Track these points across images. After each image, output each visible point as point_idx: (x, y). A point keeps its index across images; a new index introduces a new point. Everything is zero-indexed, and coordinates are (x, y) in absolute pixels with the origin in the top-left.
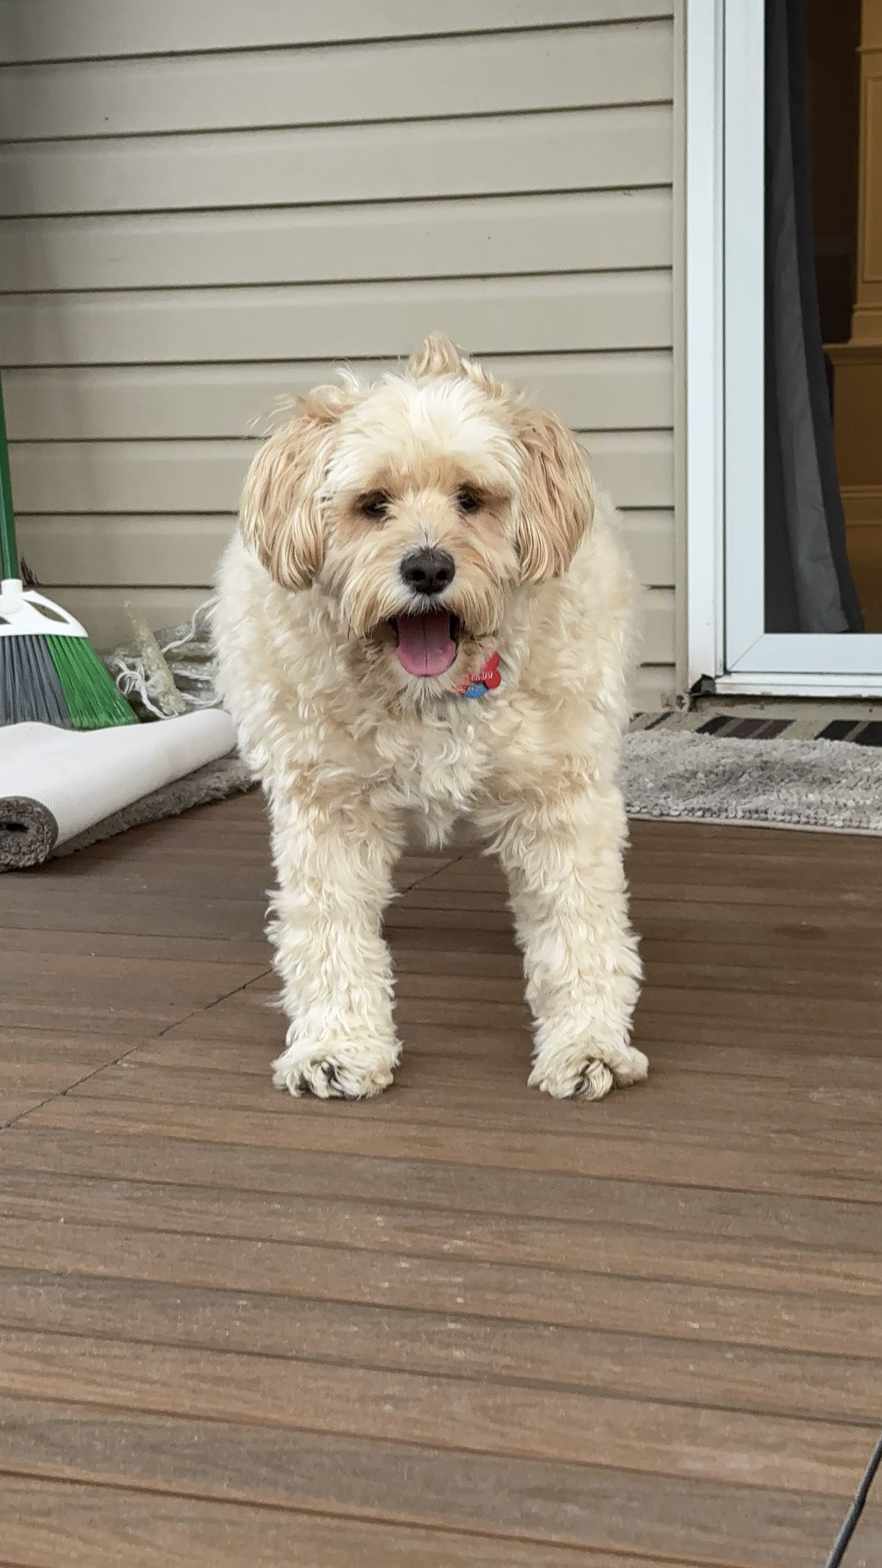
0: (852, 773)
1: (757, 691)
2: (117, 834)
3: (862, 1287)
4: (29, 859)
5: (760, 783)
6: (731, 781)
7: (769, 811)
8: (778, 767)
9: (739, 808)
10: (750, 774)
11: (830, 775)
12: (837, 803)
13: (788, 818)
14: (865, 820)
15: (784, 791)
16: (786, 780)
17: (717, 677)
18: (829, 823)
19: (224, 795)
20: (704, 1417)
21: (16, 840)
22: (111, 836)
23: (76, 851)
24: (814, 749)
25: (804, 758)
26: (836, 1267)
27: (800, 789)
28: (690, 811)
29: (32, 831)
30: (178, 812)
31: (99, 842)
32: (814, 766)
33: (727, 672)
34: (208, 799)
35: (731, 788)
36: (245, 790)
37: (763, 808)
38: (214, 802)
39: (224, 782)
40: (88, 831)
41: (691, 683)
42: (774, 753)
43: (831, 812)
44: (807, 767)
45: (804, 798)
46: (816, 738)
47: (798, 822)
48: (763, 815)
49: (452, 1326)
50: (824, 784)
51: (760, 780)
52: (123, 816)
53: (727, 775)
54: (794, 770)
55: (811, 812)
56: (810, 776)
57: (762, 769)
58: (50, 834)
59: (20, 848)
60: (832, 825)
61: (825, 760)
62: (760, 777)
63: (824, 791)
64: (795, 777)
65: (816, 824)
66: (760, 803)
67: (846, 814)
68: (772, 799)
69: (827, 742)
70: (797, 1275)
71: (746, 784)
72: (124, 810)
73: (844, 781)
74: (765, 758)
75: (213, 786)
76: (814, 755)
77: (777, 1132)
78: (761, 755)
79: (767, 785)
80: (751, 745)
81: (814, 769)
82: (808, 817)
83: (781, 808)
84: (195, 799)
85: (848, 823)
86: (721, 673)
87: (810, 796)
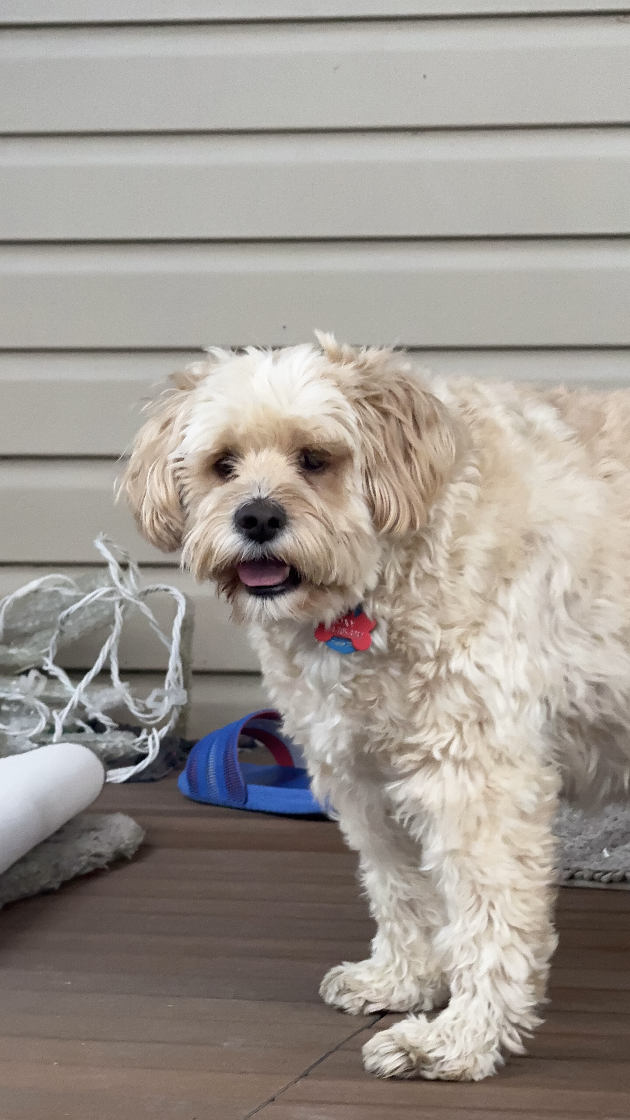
19: (108, 864)
30: (56, 886)
34: (90, 869)
36: (130, 857)
38: (96, 873)
39: (107, 846)
75: (93, 851)
84: (76, 869)
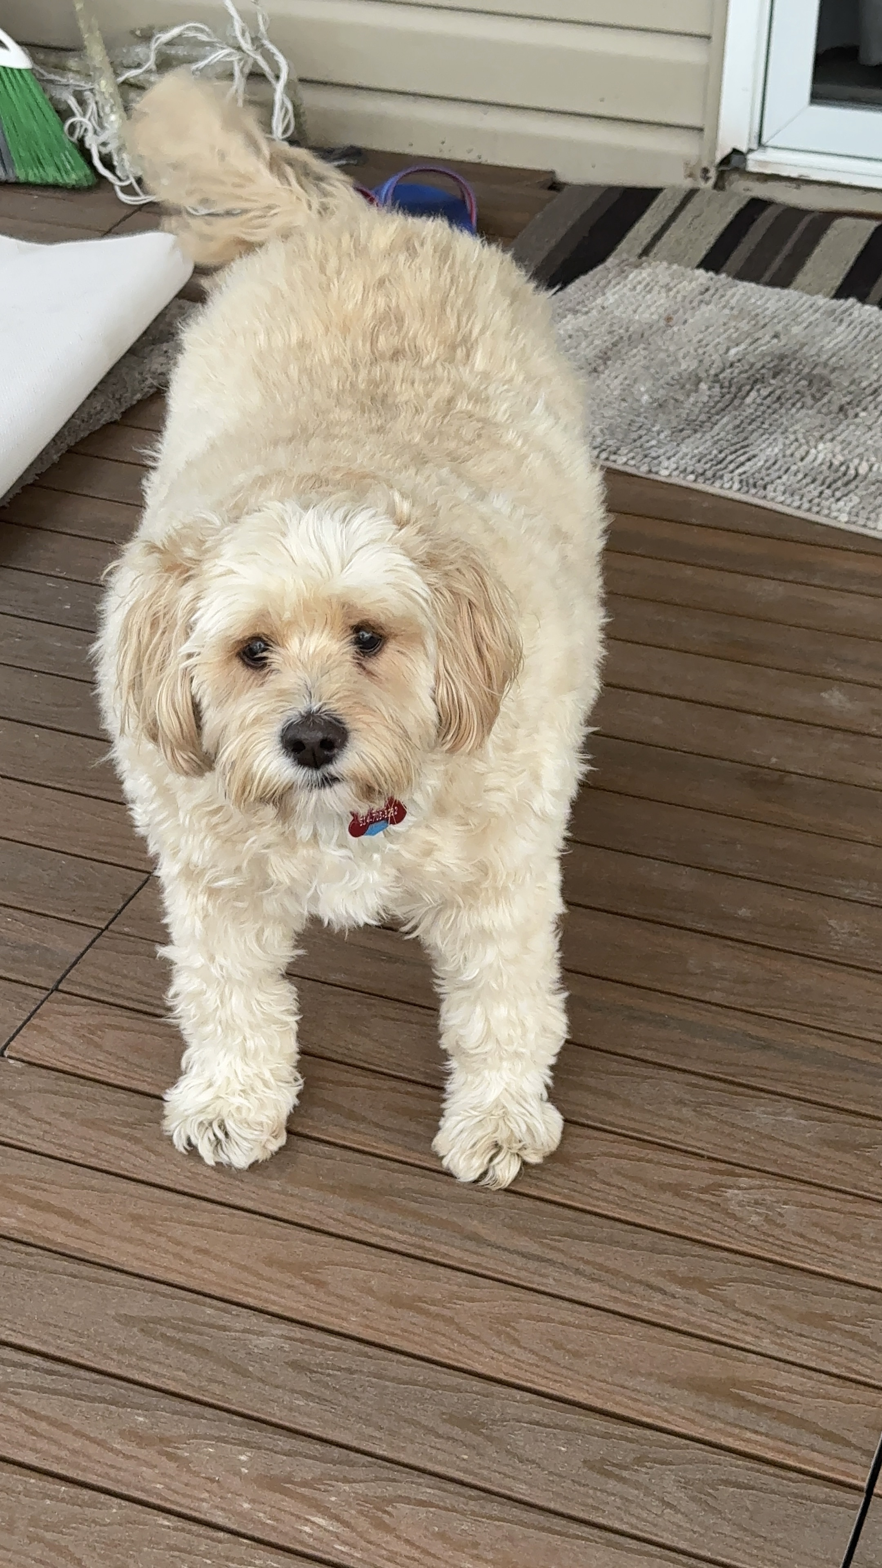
1: (794, 175)
5: (768, 409)
6: (737, 402)
7: (769, 487)
8: (793, 367)
9: (737, 475)
10: (760, 386)
11: (847, 395)
12: (848, 466)
13: (788, 499)
15: (791, 433)
16: (799, 405)
17: (750, 150)
18: (834, 513)
25: (825, 348)
27: (810, 428)
28: (681, 472)
32: (834, 370)
33: (761, 146)
35: (734, 417)
37: (761, 480)
41: (719, 157)
42: (792, 328)
43: (836, 495)
44: (826, 372)
45: (812, 452)
46: (838, 294)
50: (840, 417)
51: (768, 402)
53: (733, 389)
54: (811, 378)
55: (815, 489)
56: (826, 396)
57: (775, 372)
60: (836, 517)
61: (848, 357)
62: (770, 394)
63: (838, 435)
64: (809, 401)
65: (819, 513)
66: (762, 462)
67: (853, 499)
68: (776, 451)
71: (752, 411)
73: (862, 416)
74: (781, 344)
76: (835, 340)
77: (683, 1282)
78: (777, 333)
79: (776, 413)
81: (833, 378)
82: (811, 502)
83: (783, 483)
85: (853, 518)
86: (754, 146)
87: (821, 446)
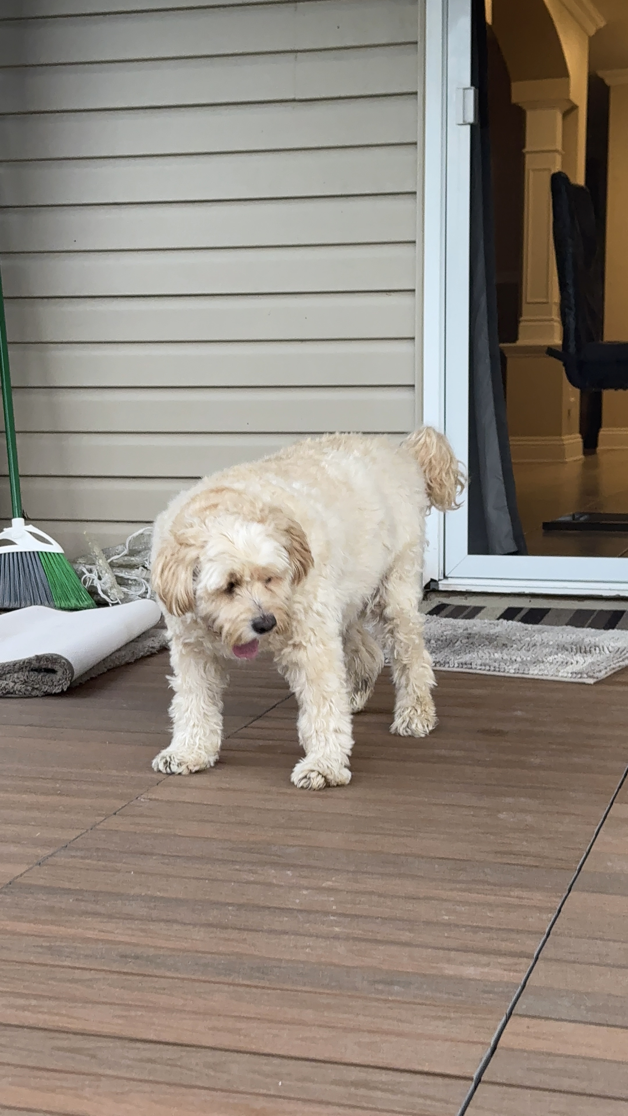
0: (519, 641)
1: (463, 589)
2: (101, 674)
3: (525, 902)
4: (58, 689)
5: (467, 646)
6: (451, 645)
7: (473, 664)
8: (477, 637)
9: (456, 661)
10: (461, 641)
11: (506, 642)
12: (511, 659)
13: (483, 667)
14: (526, 669)
15: (480, 651)
16: (482, 645)
17: (440, 580)
18: (507, 670)
19: (157, 651)
20: (453, 954)
21: (50, 678)
22: (99, 675)
23: (80, 683)
24: (497, 626)
25: (492, 632)
26: (512, 894)
27: (489, 650)
29: (60, 673)
31: (92, 679)
32: (498, 636)
33: (445, 577)
34: (148, 653)
35: (450, 649)
37: (469, 662)
38: (152, 655)
40: (86, 673)
42: (474, 628)
43: (507, 665)
44: (494, 637)
45: (492, 656)
46: (498, 619)
47: (489, 670)
48: (469, 666)
49: (332, 918)
50: (504, 647)
51: (467, 645)
52: (104, 664)
53: (448, 641)
54: (487, 639)
55: (496, 665)
56: (495, 643)
57: (468, 638)
58: (70, 675)
59: (53, 683)
60: (508, 672)
61: (504, 633)
62: (467, 643)
63: (504, 651)
64: (487, 643)
65: (499, 671)
66: (467, 659)
67: (516, 666)
68: (474, 656)
69: (505, 622)
70: (493, 898)
71: (459, 647)
72: (104, 660)
73: (515, 646)
74: (469, 631)
76: (497, 630)
77: (483, 833)
78: (466, 629)
79: (470, 648)
80: (461, 622)
81: (498, 638)
82: (495, 667)
83: (479, 662)
84: (142, 654)
85: (517, 671)
86: (442, 578)
87: (496, 654)
